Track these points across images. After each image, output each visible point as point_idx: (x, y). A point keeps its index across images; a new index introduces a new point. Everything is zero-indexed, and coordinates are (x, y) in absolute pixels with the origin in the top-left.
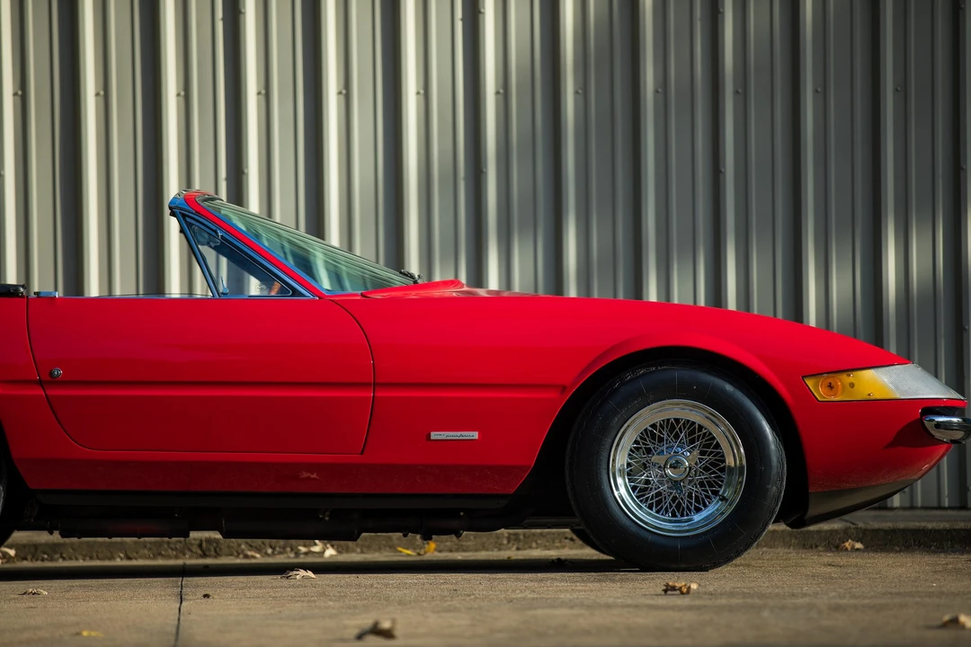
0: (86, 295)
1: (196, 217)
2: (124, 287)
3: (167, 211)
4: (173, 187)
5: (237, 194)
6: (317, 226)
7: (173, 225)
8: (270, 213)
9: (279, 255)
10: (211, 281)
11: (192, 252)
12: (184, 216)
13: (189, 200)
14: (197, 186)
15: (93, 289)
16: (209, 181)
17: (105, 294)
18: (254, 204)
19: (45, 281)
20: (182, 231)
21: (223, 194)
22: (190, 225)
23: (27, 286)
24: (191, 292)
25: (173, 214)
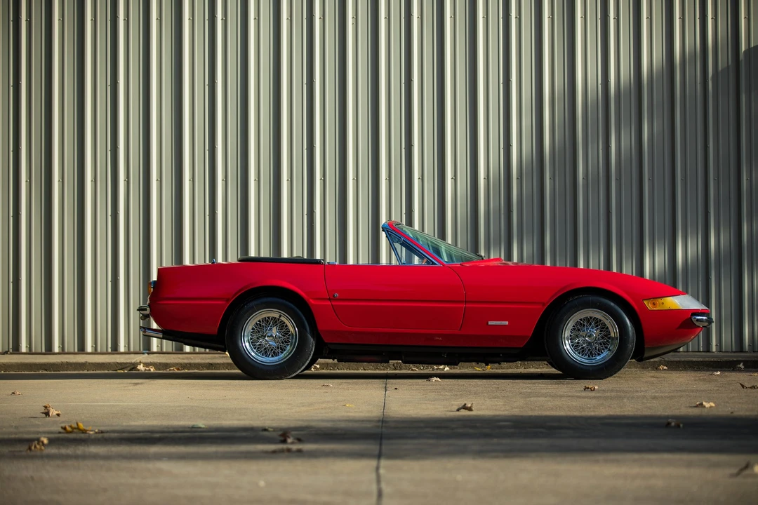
0: (348, 264)
1: (394, 233)
2: (364, 260)
3: (381, 229)
4: (383, 220)
5: (410, 222)
6: (443, 236)
7: (383, 235)
8: (423, 230)
9: (428, 249)
10: (399, 258)
11: (391, 246)
12: (388, 231)
13: (390, 225)
14: (393, 219)
15: (351, 261)
16: (398, 217)
17: (356, 263)
18: (417, 226)
19: (331, 258)
20: (387, 237)
21: (404, 222)
22: (390, 235)
23: (324, 260)
24: (390, 263)
25: (383, 231)
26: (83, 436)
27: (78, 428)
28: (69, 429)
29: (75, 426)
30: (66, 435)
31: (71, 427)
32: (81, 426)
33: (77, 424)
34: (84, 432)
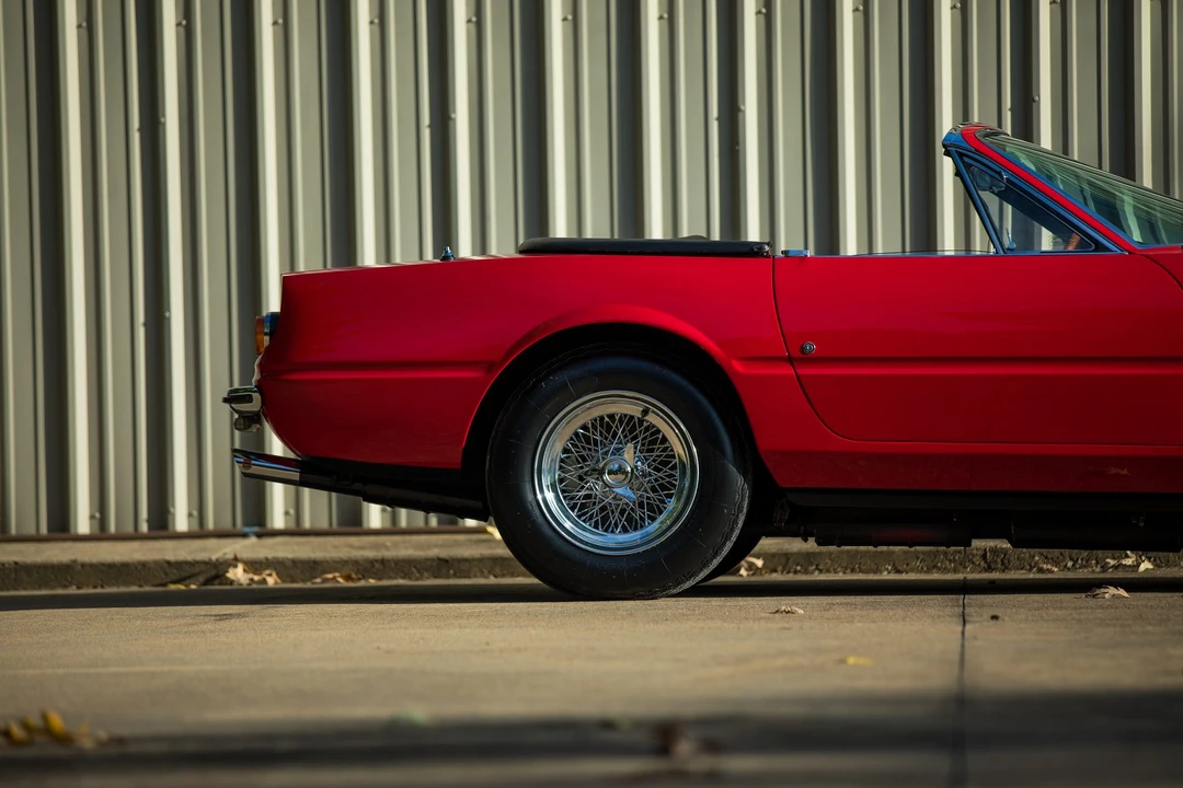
0: (842, 254)
1: (974, 156)
2: (887, 244)
3: (940, 150)
4: (946, 122)
5: (1026, 126)
6: (1125, 163)
7: (947, 166)
8: (1065, 150)
9: (1079, 203)
10: (993, 232)
11: (971, 198)
12: (961, 155)
13: (967, 136)
14: (976, 119)
15: (851, 246)
16: (991, 111)
17: (865, 252)
18: (1046, 140)
19: (791, 239)
20: (958, 173)
21: (1008, 128)
22: (968, 166)
23: (772, 244)
24: (968, 246)
25: (947, 153)
26: (59, 751)
27: (47, 730)
28: (17, 732)
29: (35, 721)
30: (13, 752)
31: (26, 726)
32: (57, 722)
33: (45, 717)
34: (64, 739)
